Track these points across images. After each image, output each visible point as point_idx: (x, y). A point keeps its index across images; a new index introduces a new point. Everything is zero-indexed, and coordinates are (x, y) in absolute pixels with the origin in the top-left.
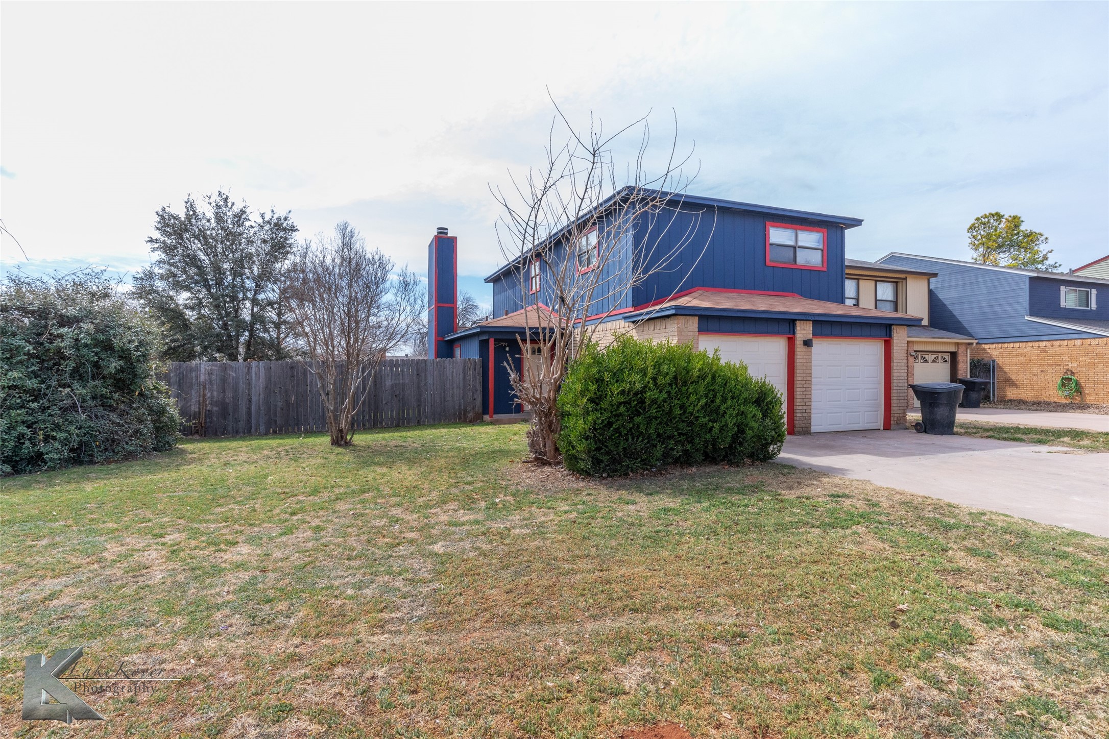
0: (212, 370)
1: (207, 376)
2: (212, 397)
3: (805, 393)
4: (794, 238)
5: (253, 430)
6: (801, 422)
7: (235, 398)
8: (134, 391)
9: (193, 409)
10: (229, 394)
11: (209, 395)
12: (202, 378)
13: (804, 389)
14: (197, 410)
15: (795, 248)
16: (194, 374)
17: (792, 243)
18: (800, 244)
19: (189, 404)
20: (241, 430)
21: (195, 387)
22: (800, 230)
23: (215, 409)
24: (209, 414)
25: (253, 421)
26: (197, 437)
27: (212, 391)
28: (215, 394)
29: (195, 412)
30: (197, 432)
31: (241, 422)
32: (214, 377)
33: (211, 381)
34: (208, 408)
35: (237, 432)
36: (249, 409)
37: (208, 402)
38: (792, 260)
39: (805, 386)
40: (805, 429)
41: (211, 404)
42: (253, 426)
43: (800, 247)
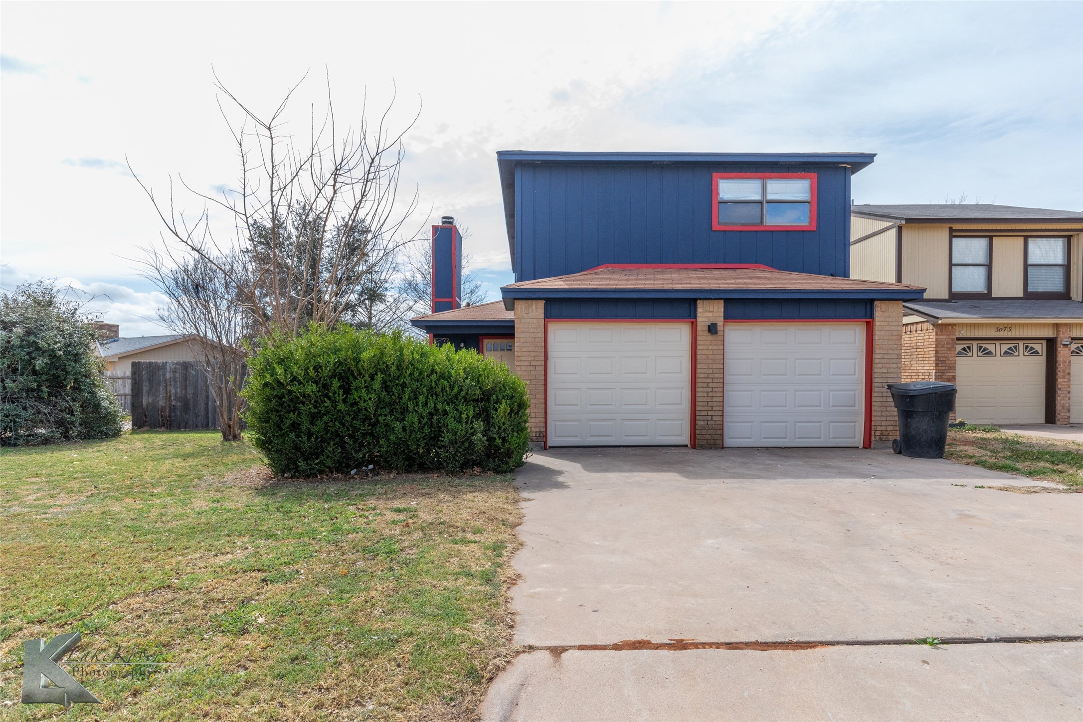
0: (175, 368)
1: (172, 374)
2: (176, 394)
3: (710, 394)
4: (760, 191)
5: (210, 425)
6: (704, 432)
7: (195, 394)
8: (66, 386)
9: (160, 404)
10: (190, 391)
11: (173, 391)
12: (168, 375)
13: (710, 390)
14: (164, 405)
15: (761, 203)
16: (161, 372)
17: (758, 197)
18: (770, 197)
19: (157, 399)
20: (200, 424)
21: (163, 384)
22: (771, 178)
23: (179, 404)
24: (173, 409)
25: (210, 415)
26: (163, 429)
27: (176, 388)
28: (178, 390)
29: (162, 407)
30: (164, 425)
31: (200, 417)
32: (177, 375)
33: (175, 378)
34: (173, 403)
35: (197, 426)
36: (207, 404)
37: (172, 398)
38: (759, 221)
39: (710, 385)
40: (712, 442)
41: (175, 400)
42: (210, 420)
43: (768, 202)
